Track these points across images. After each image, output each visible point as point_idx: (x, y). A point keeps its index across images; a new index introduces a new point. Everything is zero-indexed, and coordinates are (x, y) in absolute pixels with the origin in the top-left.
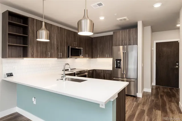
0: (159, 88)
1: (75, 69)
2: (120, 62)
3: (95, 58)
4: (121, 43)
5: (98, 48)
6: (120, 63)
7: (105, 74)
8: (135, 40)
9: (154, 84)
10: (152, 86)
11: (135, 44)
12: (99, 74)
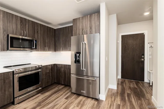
0: (124, 82)
1: (30, 64)
2: (79, 55)
3: (58, 51)
4: (81, 33)
5: (61, 40)
6: (79, 57)
7: (66, 69)
8: (97, 27)
9: (120, 77)
10: (118, 79)
11: (97, 32)
12: (60, 70)
